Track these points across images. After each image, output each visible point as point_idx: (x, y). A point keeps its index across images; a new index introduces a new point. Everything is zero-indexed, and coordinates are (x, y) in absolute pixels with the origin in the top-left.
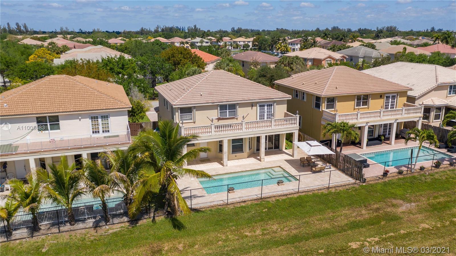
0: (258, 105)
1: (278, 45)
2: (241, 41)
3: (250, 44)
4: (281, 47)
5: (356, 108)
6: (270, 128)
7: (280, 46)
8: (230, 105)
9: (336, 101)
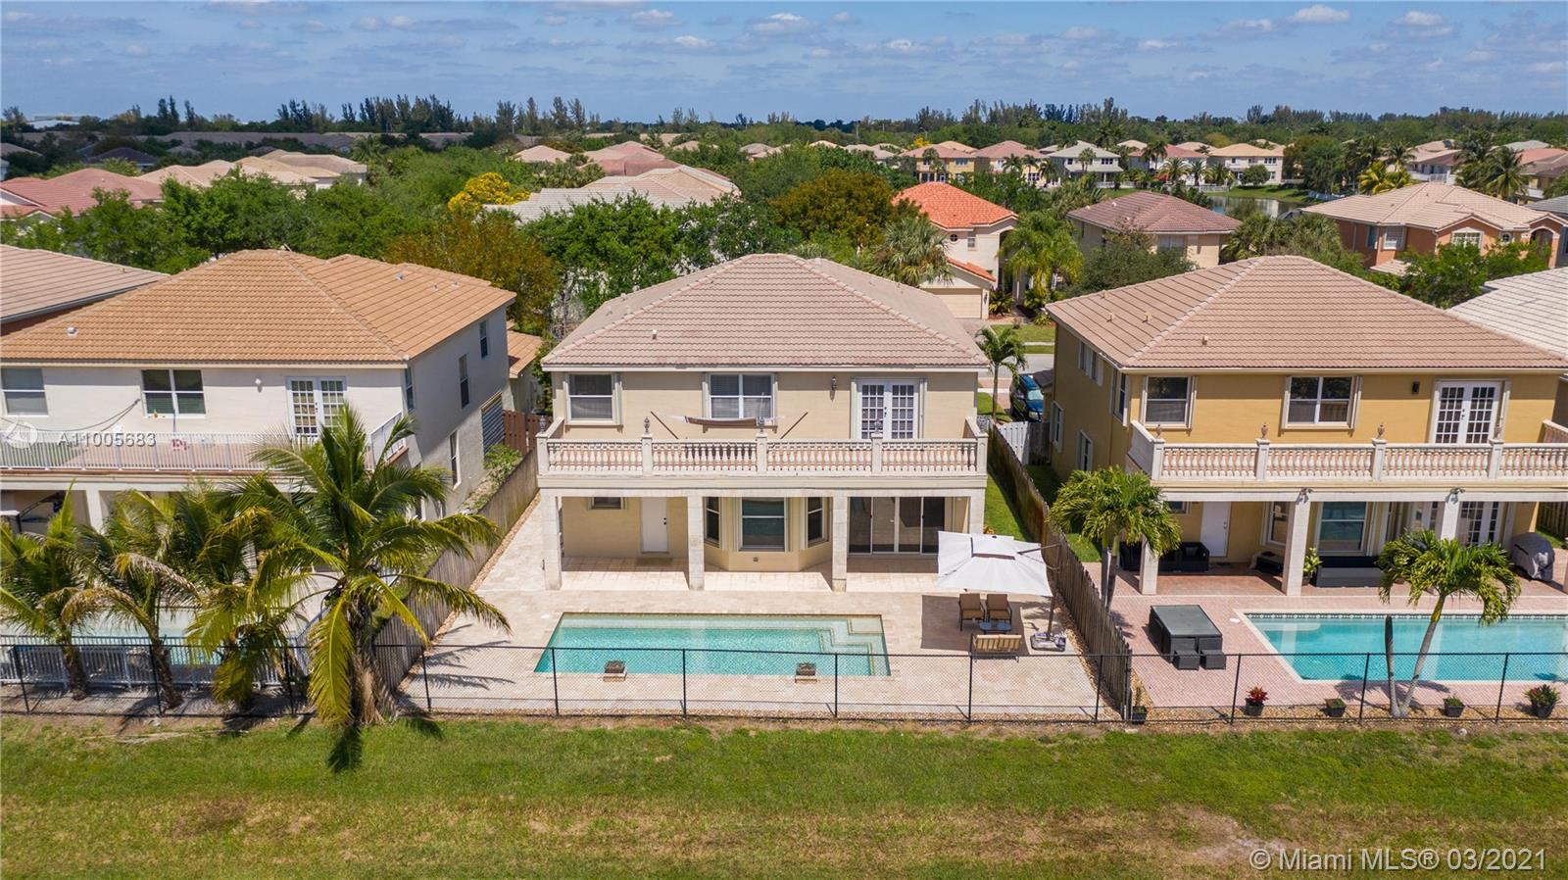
0: (854, 385)
1: (1370, 170)
2: (1240, 158)
3: (1276, 169)
4: (1381, 181)
5: (1287, 425)
6: (868, 473)
7: (1374, 176)
8: (748, 378)
9: (1194, 395)
